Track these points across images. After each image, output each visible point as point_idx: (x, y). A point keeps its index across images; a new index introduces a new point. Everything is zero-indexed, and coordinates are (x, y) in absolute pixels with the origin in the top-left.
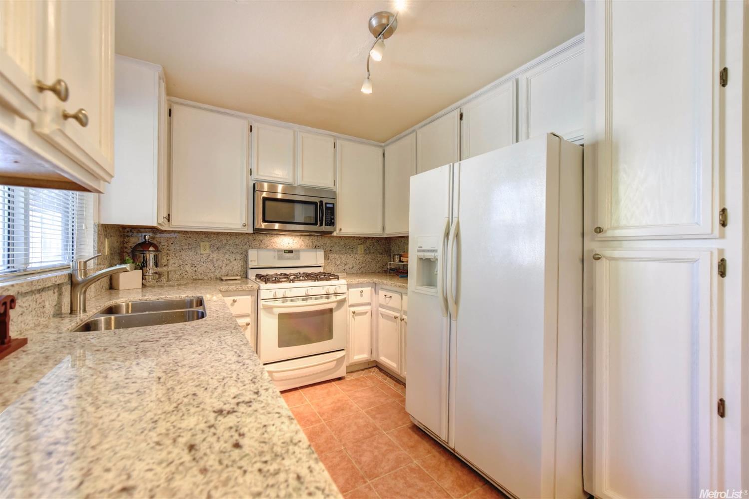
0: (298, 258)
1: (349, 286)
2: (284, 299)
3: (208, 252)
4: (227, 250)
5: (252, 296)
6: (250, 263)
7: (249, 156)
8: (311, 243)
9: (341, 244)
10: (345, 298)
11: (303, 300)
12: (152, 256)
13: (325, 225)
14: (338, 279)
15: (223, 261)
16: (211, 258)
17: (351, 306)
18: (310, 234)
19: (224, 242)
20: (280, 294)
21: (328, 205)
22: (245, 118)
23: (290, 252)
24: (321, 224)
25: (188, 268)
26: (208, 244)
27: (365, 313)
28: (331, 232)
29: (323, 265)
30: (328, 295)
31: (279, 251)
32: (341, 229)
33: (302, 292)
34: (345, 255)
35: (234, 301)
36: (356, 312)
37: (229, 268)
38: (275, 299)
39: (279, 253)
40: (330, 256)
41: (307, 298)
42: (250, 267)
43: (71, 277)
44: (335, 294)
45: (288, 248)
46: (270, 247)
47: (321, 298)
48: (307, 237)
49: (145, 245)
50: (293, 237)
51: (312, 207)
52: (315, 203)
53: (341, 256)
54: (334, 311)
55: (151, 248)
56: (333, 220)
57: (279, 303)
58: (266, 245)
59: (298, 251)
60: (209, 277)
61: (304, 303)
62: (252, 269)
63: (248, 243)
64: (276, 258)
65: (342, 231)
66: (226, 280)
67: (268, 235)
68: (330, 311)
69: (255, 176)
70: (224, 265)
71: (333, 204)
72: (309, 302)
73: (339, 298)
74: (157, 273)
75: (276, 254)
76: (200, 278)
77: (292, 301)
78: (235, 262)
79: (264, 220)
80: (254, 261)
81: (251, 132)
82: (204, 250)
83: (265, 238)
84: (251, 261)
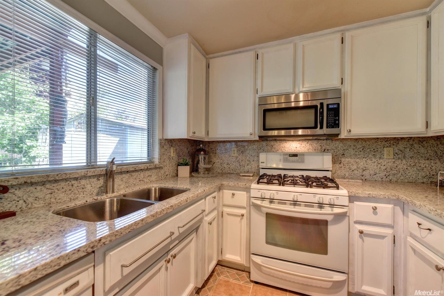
0: (303, 161)
1: (352, 199)
2: (272, 201)
3: (236, 155)
4: (248, 154)
5: (247, 193)
6: (260, 164)
7: (255, 79)
8: (319, 147)
9: (358, 147)
10: (346, 212)
11: (291, 204)
13: (327, 128)
14: (338, 188)
15: (245, 161)
16: (238, 159)
17: (356, 222)
18: (316, 138)
20: (268, 195)
21: (330, 107)
23: (295, 155)
24: (321, 127)
25: (225, 165)
26: (236, 148)
27: (382, 237)
28: (337, 135)
29: (331, 169)
30: (321, 205)
31: (285, 154)
32: (350, 131)
33: (290, 197)
34: (364, 159)
35: (233, 195)
36: (364, 232)
37: (249, 167)
38: (263, 199)
39: (285, 157)
40: (343, 160)
41: (295, 203)
42: (260, 167)
44: (332, 205)
45: (295, 151)
46: (280, 151)
47: (313, 206)
48: (316, 142)
49: (199, 151)
50: (301, 142)
51: (313, 111)
52: (315, 107)
53: (358, 160)
54: (329, 223)
55: (202, 153)
56: (337, 122)
57: (266, 203)
58: (276, 150)
59: (303, 154)
60: (236, 172)
61: (292, 208)
62: (262, 168)
63: (262, 148)
64: (282, 161)
65: (352, 132)
67: (278, 142)
68: (326, 223)
69: (260, 94)
70: (246, 164)
71: (338, 104)
73: (337, 210)
74: (204, 169)
75: (282, 157)
76: (232, 172)
77: (279, 203)
78: (253, 163)
79: (265, 129)
80: (264, 163)
81: (258, 59)
82: (234, 153)
83: (276, 143)
84: (261, 162)
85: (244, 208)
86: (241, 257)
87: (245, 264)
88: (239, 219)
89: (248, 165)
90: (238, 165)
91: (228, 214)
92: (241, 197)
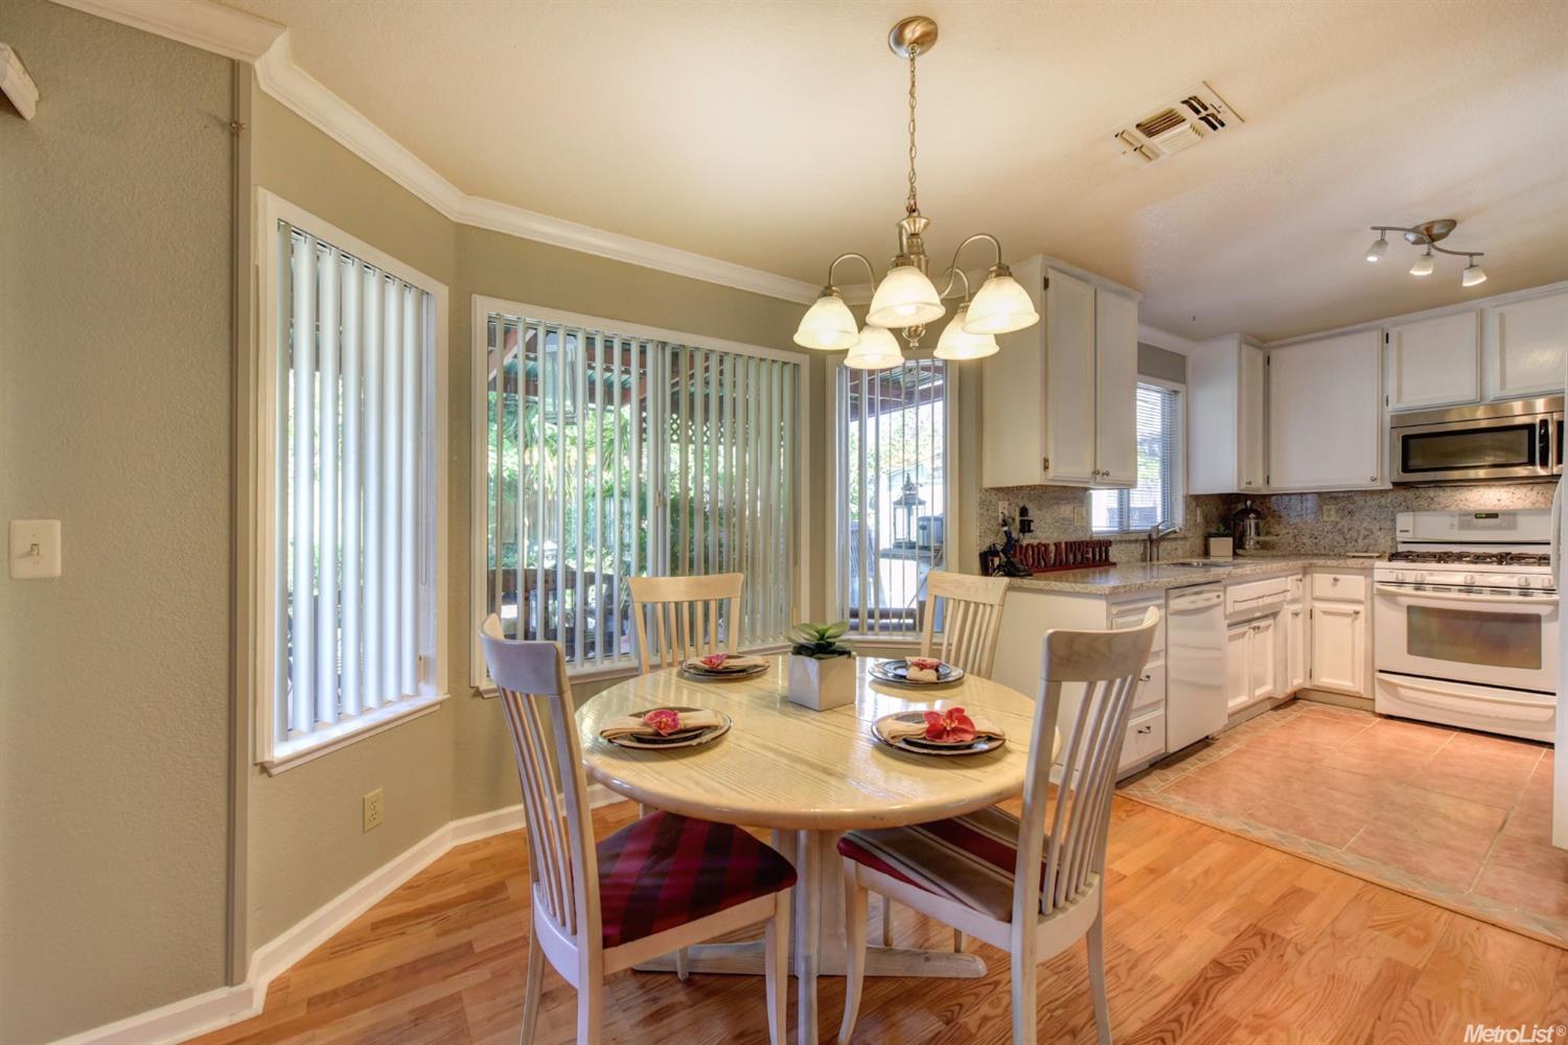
0: (1512, 527)
2: (1419, 586)
3: (1334, 518)
4: (1366, 515)
5: (1366, 576)
6: (1398, 534)
7: (1383, 378)
11: (1460, 591)
12: (1253, 523)
15: (1359, 531)
16: (1339, 526)
19: (1362, 503)
22: (1374, 329)
23: (1492, 516)
24: (1544, 464)
25: (1307, 540)
26: (1333, 507)
30: (1525, 590)
31: (1464, 514)
33: (1459, 579)
35: (1336, 580)
38: (1401, 583)
39: (1463, 518)
41: (1469, 588)
42: (1399, 540)
43: (1150, 536)
44: (1547, 590)
46: (1453, 508)
47: (1508, 593)
49: (1246, 512)
51: (1523, 435)
52: (1532, 428)
54: (1541, 619)
55: (1252, 515)
57: (1408, 590)
58: (1443, 505)
59: (1513, 514)
60: (1336, 552)
61: (1464, 596)
62: (1403, 543)
63: (1404, 504)
64: (1454, 527)
66: (1354, 557)
67: (1448, 489)
68: (1535, 618)
69: (1394, 406)
70: (1361, 537)
72: (1473, 596)
74: (1258, 542)
75: (1456, 521)
76: (1323, 552)
77: (1435, 590)
78: (1379, 533)
79: (1406, 469)
80: (1407, 531)
81: (1387, 342)
82: (1329, 516)
83: (1441, 493)
84: (1401, 531)
85: (1359, 602)
86: (1353, 681)
87: (1362, 691)
88: (1349, 620)
89: (1365, 537)
90: (1341, 539)
91: (1325, 613)
92: (1354, 584)
